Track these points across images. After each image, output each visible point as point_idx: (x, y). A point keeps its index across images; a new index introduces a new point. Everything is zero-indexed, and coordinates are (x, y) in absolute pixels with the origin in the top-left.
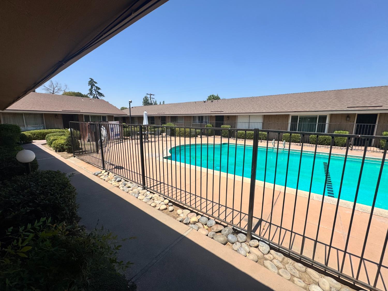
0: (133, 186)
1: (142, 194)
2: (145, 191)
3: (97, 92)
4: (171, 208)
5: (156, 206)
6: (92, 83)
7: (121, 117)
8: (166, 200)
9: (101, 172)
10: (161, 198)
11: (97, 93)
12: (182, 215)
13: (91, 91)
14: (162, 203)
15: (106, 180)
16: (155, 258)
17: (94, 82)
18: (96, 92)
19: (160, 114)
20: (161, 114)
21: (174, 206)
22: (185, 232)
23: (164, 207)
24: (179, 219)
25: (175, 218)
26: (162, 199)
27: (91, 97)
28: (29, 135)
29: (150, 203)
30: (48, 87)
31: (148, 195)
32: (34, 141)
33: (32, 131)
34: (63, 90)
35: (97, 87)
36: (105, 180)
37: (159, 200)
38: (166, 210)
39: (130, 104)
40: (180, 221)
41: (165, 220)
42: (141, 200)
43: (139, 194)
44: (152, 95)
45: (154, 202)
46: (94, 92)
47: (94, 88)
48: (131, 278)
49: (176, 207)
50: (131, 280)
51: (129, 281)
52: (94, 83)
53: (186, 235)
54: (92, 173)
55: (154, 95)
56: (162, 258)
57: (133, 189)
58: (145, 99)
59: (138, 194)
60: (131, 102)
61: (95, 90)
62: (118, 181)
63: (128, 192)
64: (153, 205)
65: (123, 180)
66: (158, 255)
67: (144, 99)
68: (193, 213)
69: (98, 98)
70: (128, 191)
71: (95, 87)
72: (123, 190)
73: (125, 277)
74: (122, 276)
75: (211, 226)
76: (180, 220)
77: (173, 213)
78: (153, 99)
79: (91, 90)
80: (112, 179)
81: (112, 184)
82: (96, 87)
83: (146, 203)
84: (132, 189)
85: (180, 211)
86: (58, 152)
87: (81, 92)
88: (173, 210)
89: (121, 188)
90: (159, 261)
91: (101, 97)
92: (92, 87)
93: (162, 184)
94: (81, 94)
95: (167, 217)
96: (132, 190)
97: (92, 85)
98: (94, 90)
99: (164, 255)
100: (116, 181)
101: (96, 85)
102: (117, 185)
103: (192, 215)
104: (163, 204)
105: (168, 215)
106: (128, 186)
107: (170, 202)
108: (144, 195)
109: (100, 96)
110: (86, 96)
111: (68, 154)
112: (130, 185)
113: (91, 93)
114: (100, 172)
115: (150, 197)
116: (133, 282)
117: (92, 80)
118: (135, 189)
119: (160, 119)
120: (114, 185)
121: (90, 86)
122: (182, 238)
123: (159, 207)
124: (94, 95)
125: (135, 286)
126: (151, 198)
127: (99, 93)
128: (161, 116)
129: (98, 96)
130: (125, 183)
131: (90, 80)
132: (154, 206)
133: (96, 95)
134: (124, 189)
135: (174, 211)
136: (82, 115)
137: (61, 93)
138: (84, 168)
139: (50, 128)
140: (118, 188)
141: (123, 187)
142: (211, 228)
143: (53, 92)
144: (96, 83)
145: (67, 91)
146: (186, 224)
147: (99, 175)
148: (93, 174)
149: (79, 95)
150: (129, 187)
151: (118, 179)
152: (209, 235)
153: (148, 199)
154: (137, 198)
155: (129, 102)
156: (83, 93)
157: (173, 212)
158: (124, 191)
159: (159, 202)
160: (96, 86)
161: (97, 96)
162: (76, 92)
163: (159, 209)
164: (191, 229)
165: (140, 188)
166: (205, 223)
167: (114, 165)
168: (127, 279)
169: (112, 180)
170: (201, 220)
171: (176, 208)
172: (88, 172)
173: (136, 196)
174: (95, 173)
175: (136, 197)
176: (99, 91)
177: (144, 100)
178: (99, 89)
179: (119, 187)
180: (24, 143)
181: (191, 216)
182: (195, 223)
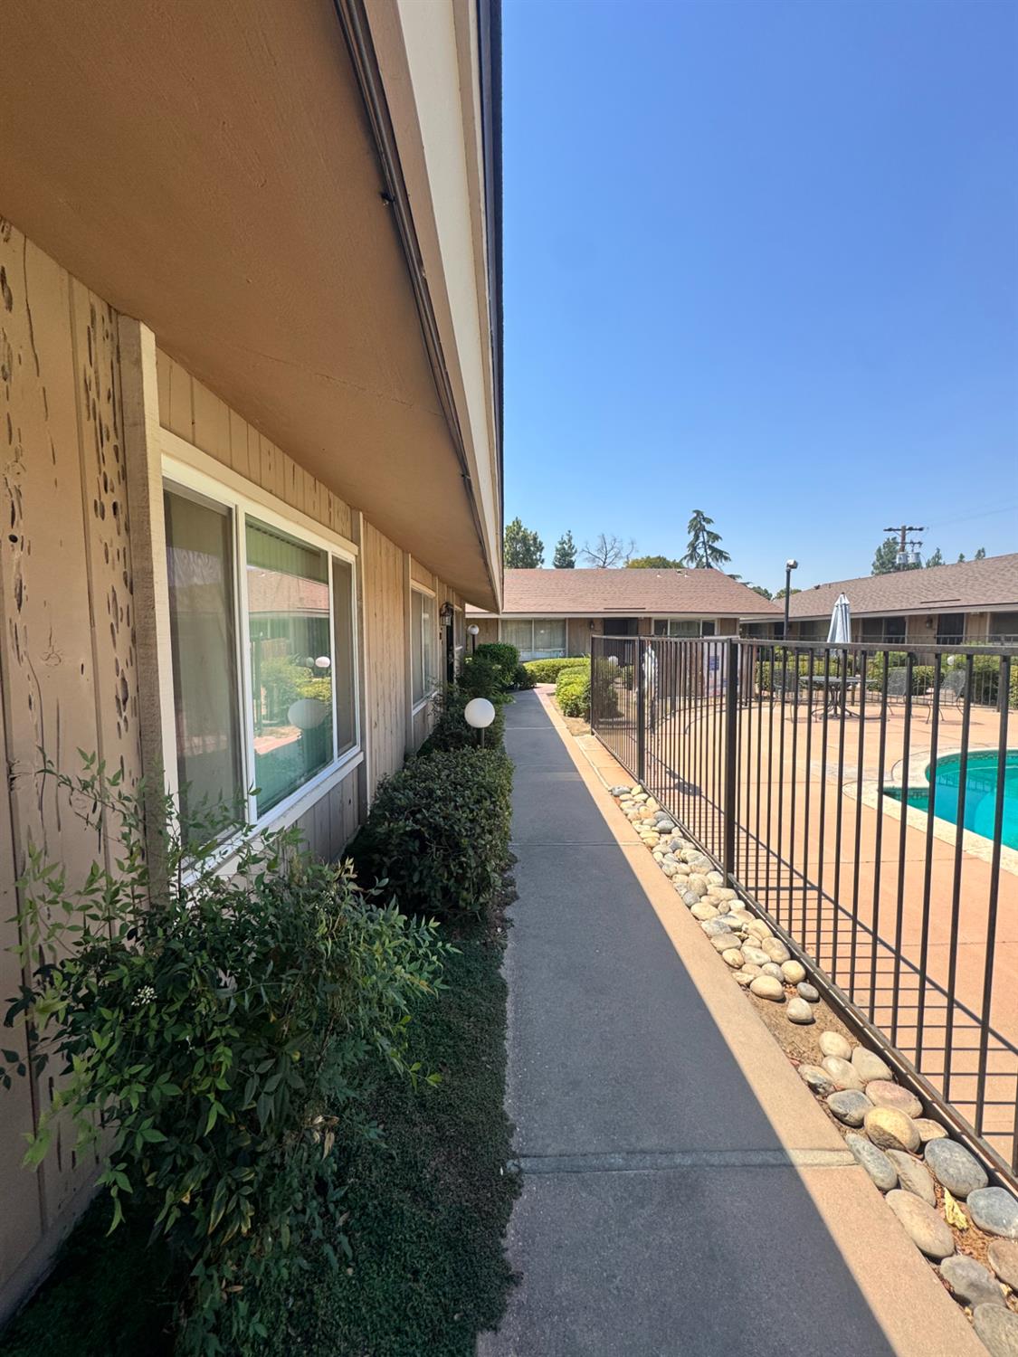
0: (696, 862)
1: (713, 899)
2: (730, 893)
3: (711, 547)
4: (798, 1007)
5: (740, 968)
6: (698, 523)
7: (770, 623)
8: (795, 962)
9: (631, 789)
10: (774, 946)
11: (709, 552)
12: (833, 1065)
13: (694, 549)
14: (773, 968)
15: (629, 817)
16: (628, 1153)
17: (704, 519)
18: (706, 551)
19: (931, 605)
20: (937, 605)
21: (822, 1003)
22: (807, 1147)
23: (773, 987)
24: (811, 1073)
25: (797, 1060)
26: (778, 952)
27: (693, 565)
28: (532, 671)
29: (720, 945)
30: (596, 554)
31: (731, 913)
32: (538, 685)
33: (540, 661)
34: (624, 554)
35: (712, 533)
36: (627, 815)
37: (766, 952)
38: (777, 1006)
39: (788, 573)
40: (813, 1088)
41: (742, 1039)
42: (697, 918)
43: (704, 898)
44: (911, 529)
45: (739, 949)
46: (701, 552)
47: (701, 539)
48: (524, 1152)
49: (832, 1016)
50: (522, 1160)
51: (514, 1156)
52: (704, 523)
53: (806, 1165)
54: (607, 786)
55: (921, 529)
56: (648, 1175)
57: (692, 872)
58: (883, 550)
59: (700, 897)
60: (795, 566)
61: (704, 543)
62: (661, 832)
63: (670, 877)
64: (731, 956)
65: (676, 831)
66: (643, 1152)
67: (879, 550)
68: (900, 1092)
69: (711, 567)
70: (673, 870)
71: (705, 534)
72: (661, 865)
73: (512, 1135)
74: (508, 1123)
75: (995, 1229)
76: (812, 1081)
77: (803, 1033)
78: (917, 546)
79: (693, 546)
80: (647, 818)
81: (639, 833)
82: (708, 533)
83: (710, 938)
84: (688, 870)
85: (834, 1041)
86: (569, 716)
87: (665, 556)
88: (812, 1022)
89: (658, 856)
90: (631, 1173)
91: (720, 564)
92: (697, 537)
93: (812, 894)
94: (665, 559)
95: (760, 1034)
96: (688, 875)
97: (699, 529)
98: (701, 545)
99: (664, 1169)
100: (653, 828)
101: (708, 527)
102: (651, 842)
103: (888, 1095)
104: (771, 974)
105: (772, 1027)
106: (682, 856)
107: (809, 977)
108: (716, 906)
109: (717, 560)
110: (679, 565)
111: (585, 724)
112: (690, 855)
113: (692, 557)
114: (626, 789)
115: (736, 923)
116: (521, 1171)
117: (698, 513)
118: (698, 873)
119: (931, 627)
120: (643, 839)
121: (693, 533)
122: (772, 1161)
123: (751, 977)
124: (700, 560)
125: (520, 1187)
126: (734, 929)
127: (714, 550)
128: (940, 615)
129: (710, 560)
130: (675, 843)
131: (695, 515)
132: (731, 963)
133: (704, 560)
134: (664, 861)
135: (813, 1026)
136: (650, 619)
137: (620, 564)
138: (598, 769)
139: (575, 654)
140: (647, 851)
141: (664, 855)
142: (993, 1243)
143: (604, 563)
144: (709, 521)
145: (634, 556)
146: (839, 1118)
147: (622, 797)
148: (609, 789)
149: (661, 563)
150: (685, 862)
151: (665, 824)
152: (945, 1262)
153: (722, 927)
154: (690, 908)
155: (788, 565)
156: (670, 559)
157: (802, 1030)
158: (661, 867)
159: (758, 957)
160: (707, 529)
161: (707, 559)
162: (653, 556)
163: (748, 985)
164: (849, 1157)
165: (717, 878)
166: (961, 1189)
167: (679, 778)
168: (515, 1143)
169: (646, 821)
170: (932, 1151)
171: (829, 1018)
172: (600, 780)
173: (689, 899)
174: (614, 789)
175: (688, 902)
176: (717, 545)
177: (879, 555)
178: (716, 537)
179: (654, 850)
180: (521, 689)
181: (882, 1098)
182: (886, 1143)
